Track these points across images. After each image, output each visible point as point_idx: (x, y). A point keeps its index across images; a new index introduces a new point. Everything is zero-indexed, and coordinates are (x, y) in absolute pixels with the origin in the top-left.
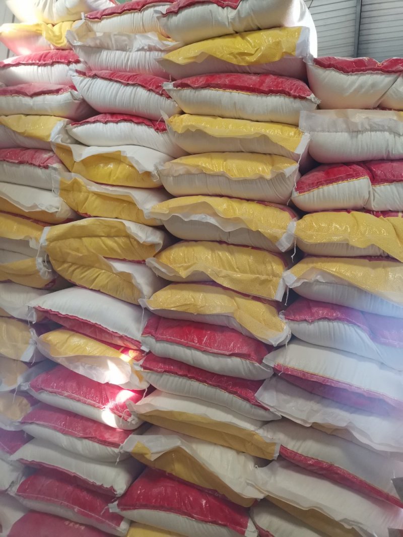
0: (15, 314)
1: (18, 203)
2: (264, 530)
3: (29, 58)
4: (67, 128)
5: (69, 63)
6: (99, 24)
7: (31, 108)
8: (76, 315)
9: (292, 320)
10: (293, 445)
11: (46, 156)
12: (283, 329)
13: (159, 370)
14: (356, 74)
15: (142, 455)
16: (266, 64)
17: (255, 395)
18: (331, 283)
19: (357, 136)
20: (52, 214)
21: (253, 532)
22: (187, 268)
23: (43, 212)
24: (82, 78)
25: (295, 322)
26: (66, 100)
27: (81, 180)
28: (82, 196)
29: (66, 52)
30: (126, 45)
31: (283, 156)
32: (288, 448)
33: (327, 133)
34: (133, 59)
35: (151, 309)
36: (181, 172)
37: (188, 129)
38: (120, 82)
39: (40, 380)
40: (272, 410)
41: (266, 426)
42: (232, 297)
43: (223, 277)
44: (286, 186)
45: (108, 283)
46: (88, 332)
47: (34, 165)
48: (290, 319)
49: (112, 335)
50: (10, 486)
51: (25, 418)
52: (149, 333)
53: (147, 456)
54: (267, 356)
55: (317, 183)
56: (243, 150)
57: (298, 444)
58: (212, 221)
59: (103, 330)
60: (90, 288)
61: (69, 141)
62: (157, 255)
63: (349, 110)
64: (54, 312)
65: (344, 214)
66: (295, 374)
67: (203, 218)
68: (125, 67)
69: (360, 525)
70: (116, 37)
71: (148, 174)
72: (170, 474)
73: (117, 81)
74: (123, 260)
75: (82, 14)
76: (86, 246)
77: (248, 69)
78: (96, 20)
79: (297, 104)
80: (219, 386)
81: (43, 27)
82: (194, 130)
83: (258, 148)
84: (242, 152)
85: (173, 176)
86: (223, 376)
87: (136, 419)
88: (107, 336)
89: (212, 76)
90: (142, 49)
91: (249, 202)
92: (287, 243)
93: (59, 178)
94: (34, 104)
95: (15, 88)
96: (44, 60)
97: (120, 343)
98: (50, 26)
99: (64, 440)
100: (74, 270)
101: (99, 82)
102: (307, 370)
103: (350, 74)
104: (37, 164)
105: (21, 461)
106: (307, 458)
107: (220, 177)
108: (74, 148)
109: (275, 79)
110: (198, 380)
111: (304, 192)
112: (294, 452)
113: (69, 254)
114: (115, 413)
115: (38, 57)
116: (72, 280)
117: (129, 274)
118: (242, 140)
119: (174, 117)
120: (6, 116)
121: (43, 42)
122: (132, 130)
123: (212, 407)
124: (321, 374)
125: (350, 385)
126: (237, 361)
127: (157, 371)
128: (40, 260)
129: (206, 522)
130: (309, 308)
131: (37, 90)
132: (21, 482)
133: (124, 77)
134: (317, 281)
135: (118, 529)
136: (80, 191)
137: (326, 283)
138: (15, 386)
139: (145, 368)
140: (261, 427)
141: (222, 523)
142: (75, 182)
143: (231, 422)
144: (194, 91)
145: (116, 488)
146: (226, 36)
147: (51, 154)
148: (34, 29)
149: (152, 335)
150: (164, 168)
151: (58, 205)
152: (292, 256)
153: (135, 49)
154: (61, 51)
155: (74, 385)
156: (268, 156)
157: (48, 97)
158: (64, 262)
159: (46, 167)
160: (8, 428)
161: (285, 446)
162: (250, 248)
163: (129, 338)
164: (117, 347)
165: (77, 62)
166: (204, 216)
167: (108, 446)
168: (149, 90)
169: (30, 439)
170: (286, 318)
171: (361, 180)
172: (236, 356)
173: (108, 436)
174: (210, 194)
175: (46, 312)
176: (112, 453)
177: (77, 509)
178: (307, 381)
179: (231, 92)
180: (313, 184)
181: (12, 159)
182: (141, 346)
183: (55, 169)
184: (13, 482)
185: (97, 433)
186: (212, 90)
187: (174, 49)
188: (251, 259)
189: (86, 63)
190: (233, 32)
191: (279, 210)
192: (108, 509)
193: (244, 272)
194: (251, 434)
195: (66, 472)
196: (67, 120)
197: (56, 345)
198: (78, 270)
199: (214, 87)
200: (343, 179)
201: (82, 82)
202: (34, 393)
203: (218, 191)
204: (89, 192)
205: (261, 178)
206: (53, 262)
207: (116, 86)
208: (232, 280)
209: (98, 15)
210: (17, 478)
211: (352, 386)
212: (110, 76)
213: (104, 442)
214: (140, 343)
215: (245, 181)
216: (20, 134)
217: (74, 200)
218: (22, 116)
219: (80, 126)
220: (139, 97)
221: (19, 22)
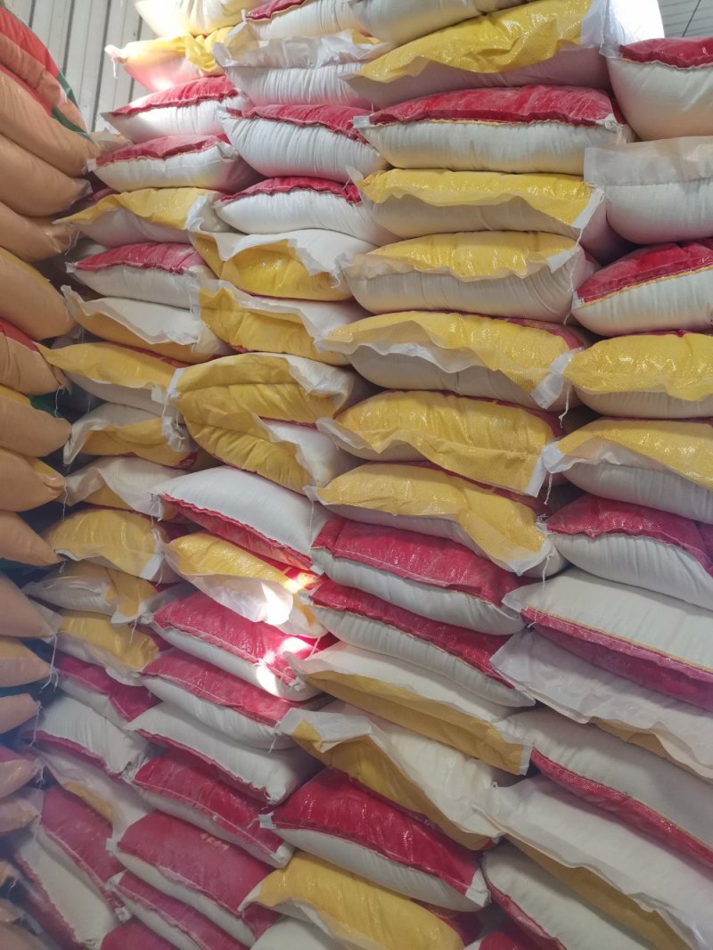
0: (135, 506)
1: (140, 330)
2: (502, 893)
3: (167, 95)
4: (214, 207)
5: (221, 98)
6: (268, 26)
7: (163, 177)
8: (218, 511)
9: (560, 532)
10: (559, 755)
11: (182, 253)
12: (539, 547)
13: (339, 606)
14: (703, 68)
15: (310, 742)
16: (533, 66)
17: (491, 660)
18: (632, 467)
19: (697, 190)
20: (187, 347)
21: (481, 892)
22: (385, 436)
23: (173, 344)
24: (236, 121)
25: (567, 536)
26: (211, 161)
27: (231, 291)
28: (233, 317)
29: (219, 80)
30: (306, 58)
31: (557, 234)
32: (551, 759)
33: (639, 187)
34: (317, 80)
35: (324, 503)
36: (380, 271)
37: (392, 196)
38: (292, 122)
39: (169, 611)
40: (518, 688)
41: (513, 716)
42: (460, 488)
43: (445, 453)
44: (561, 289)
45: (266, 459)
46: (236, 538)
47: (164, 269)
48: (556, 531)
49: (270, 544)
50: (126, 768)
51: (148, 668)
52: (323, 544)
53: (316, 745)
54: (510, 594)
55: (620, 281)
56: (487, 227)
57: (569, 753)
58: (425, 354)
59: (257, 537)
60: (243, 468)
61: (218, 227)
62: (339, 414)
63: (682, 140)
64: (187, 504)
65: (671, 338)
66: (559, 627)
67: (410, 350)
68: (305, 94)
69: (668, 909)
70: (289, 45)
71: (326, 276)
72: (356, 780)
73: (288, 122)
74: (292, 423)
75: (243, 12)
76: (234, 399)
77: (501, 79)
78: (264, 19)
79: (580, 136)
80: (432, 641)
81: (187, 44)
82: (400, 197)
83: (511, 222)
84: (487, 230)
85: (369, 280)
86: (440, 624)
87: (303, 683)
88: (263, 547)
89: (436, 98)
90: (331, 62)
91: (495, 320)
92: (551, 393)
93: (198, 288)
94: (167, 171)
95: (144, 146)
96: (187, 97)
97: (282, 558)
98: (200, 38)
99: (198, 706)
100: (219, 438)
101: (263, 126)
102: (582, 622)
103: (690, 68)
104: (168, 267)
105: (141, 732)
106: (581, 779)
107: (443, 279)
108: (222, 239)
109: (547, 92)
110: (399, 627)
111: (594, 298)
112: (561, 766)
113: (209, 411)
114: (273, 672)
115: (178, 93)
116: (217, 454)
117: (293, 445)
118: (484, 209)
119: (375, 176)
120: (129, 192)
121: (186, 66)
122: (311, 203)
123: (423, 675)
124: (608, 631)
125: (662, 656)
126: (459, 598)
127: (333, 608)
128: (168, 421)
129: (407, 865)
130: (596, 512)
131: (172, 147)
132: (144, 764)
133: (300, 113)
134: (606, 463)
135: (274, 856)
136: (230, 309)
137: (621, 465)
138: (134, 618)
139: (317, 602)
140: (505, 717)
141: (432, 870)
142: (223, 295)
143: (453, 704)
144: (404, 127)
145: (270, 791)
146: (465, 23)
147: (189, 251)
148: (173, 47)
149: (327, 548)
150: (350, 265)
151: (195, 332)
152: (561, 417)
153: (320, 62)
154: (212, 78)
155: (217, 624)
156: (531, 237)
157: (186, 157)
158: (204, 425)
159: (180, 272)
160: (124, 681)
161: (545, 755)
162: (495, 402)
163: (293, 551)
164: (280, 566)
165: (233, 94)
166: (412, 347)
167: (260, 722)
168: (337, 132)
169: (155, 701)
170: (549, 529)
171: (703, 273)
172: (459, 590)
173: (263, 709)
174: (429, 307)
175: (176, 503)
176: (265, 734)
177: (216, 816)
178: (582, 642)
179: (465, 124)
180: (611, 283)
181: (135, 261)
182: (312, 565)
183: (192, 274)
184: (130, 764)
185: (247, 700)
186: (434, 123)
187: (378, 55)
188: (494, 422)
189: (245, 94)
190: (476, 13)
191: (545, 333)
192: (258, 823)
193: (479, 443)
194: (483, 727)
195: (203, 758)
196: (214, 192)
197: (191, 557)
198: (224, 439)
199: (437, 117)
200: (667, 272)
201: (236, 125)
202: (160, 630)
203: (443, 304)
204: (244, 311)
205: (513, 277)
206: (189, 425)
207: (287, 128)
208: (460, 458)
209: (267, 12)
210: (137, 759)
211: (666, 657)
212: (278, 114)
213: (255, 716)
214: (309, 559)
215: (484, 283)
216: (147, 220)
217: (222, 326)
218: (152, 190)
219: (233, 202)
220: (320, 145)
221: (154, 36)
